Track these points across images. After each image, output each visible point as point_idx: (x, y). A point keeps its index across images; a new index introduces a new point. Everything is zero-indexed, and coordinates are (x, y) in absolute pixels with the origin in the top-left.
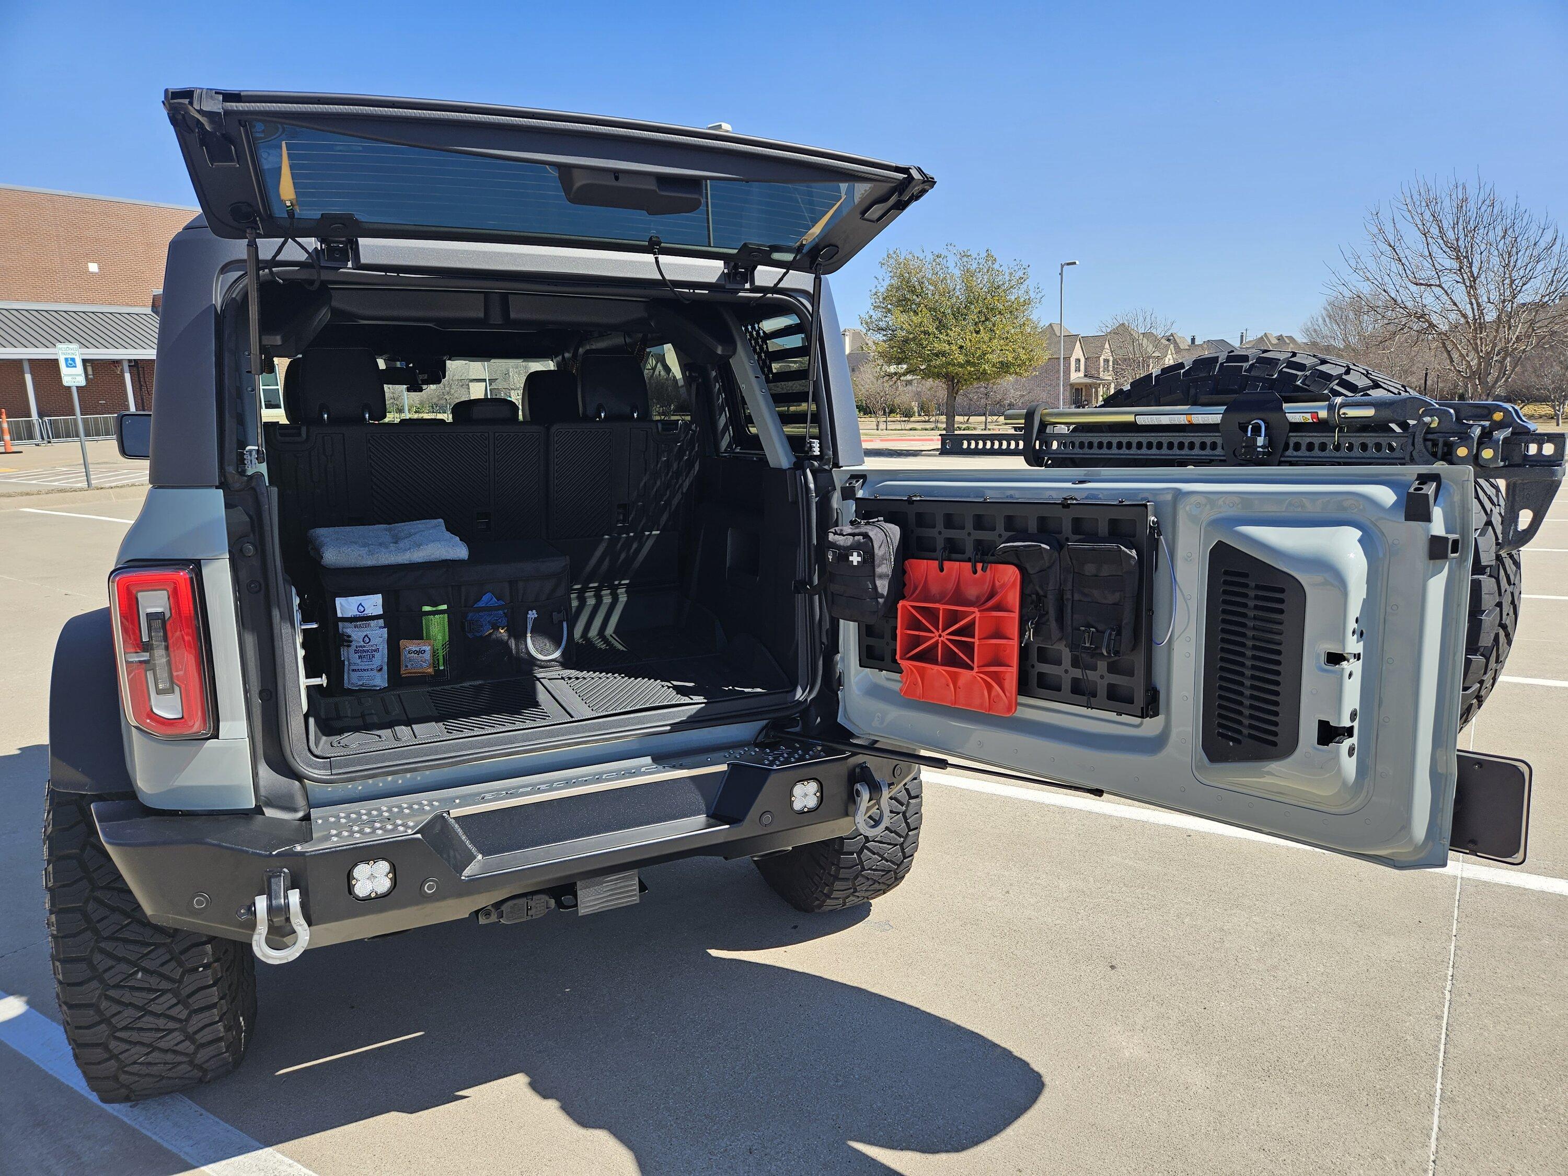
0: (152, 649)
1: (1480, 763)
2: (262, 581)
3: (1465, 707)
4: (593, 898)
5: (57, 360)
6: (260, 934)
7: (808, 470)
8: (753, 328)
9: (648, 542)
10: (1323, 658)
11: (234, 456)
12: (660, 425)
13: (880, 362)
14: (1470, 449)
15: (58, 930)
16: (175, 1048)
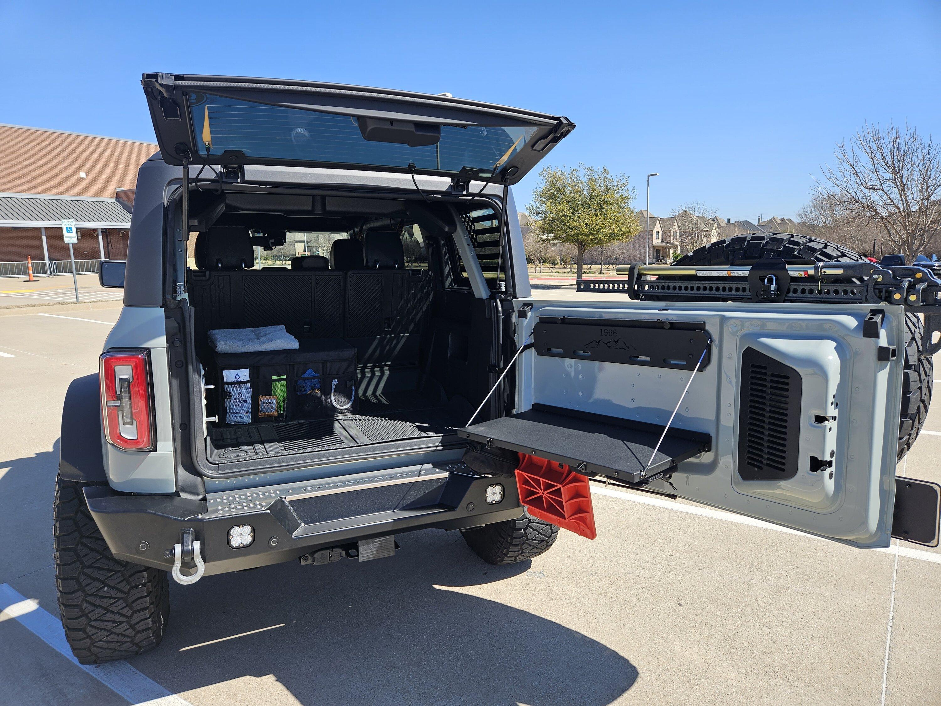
0: (122, 398)
1: (910, 484)
2: (183, 360)
3: (900, 450)
4: (368, 551)
5: (61, 228)
6: (177, 566)
7: (498, 300)
8: (466, 216)
9: (401, 341)
10: (813, 419)
11: (171, 289)
12: (410, 272)
13: (537, 232)
14: (902, 296)
15: (60, 561)
16: (124, 633)
